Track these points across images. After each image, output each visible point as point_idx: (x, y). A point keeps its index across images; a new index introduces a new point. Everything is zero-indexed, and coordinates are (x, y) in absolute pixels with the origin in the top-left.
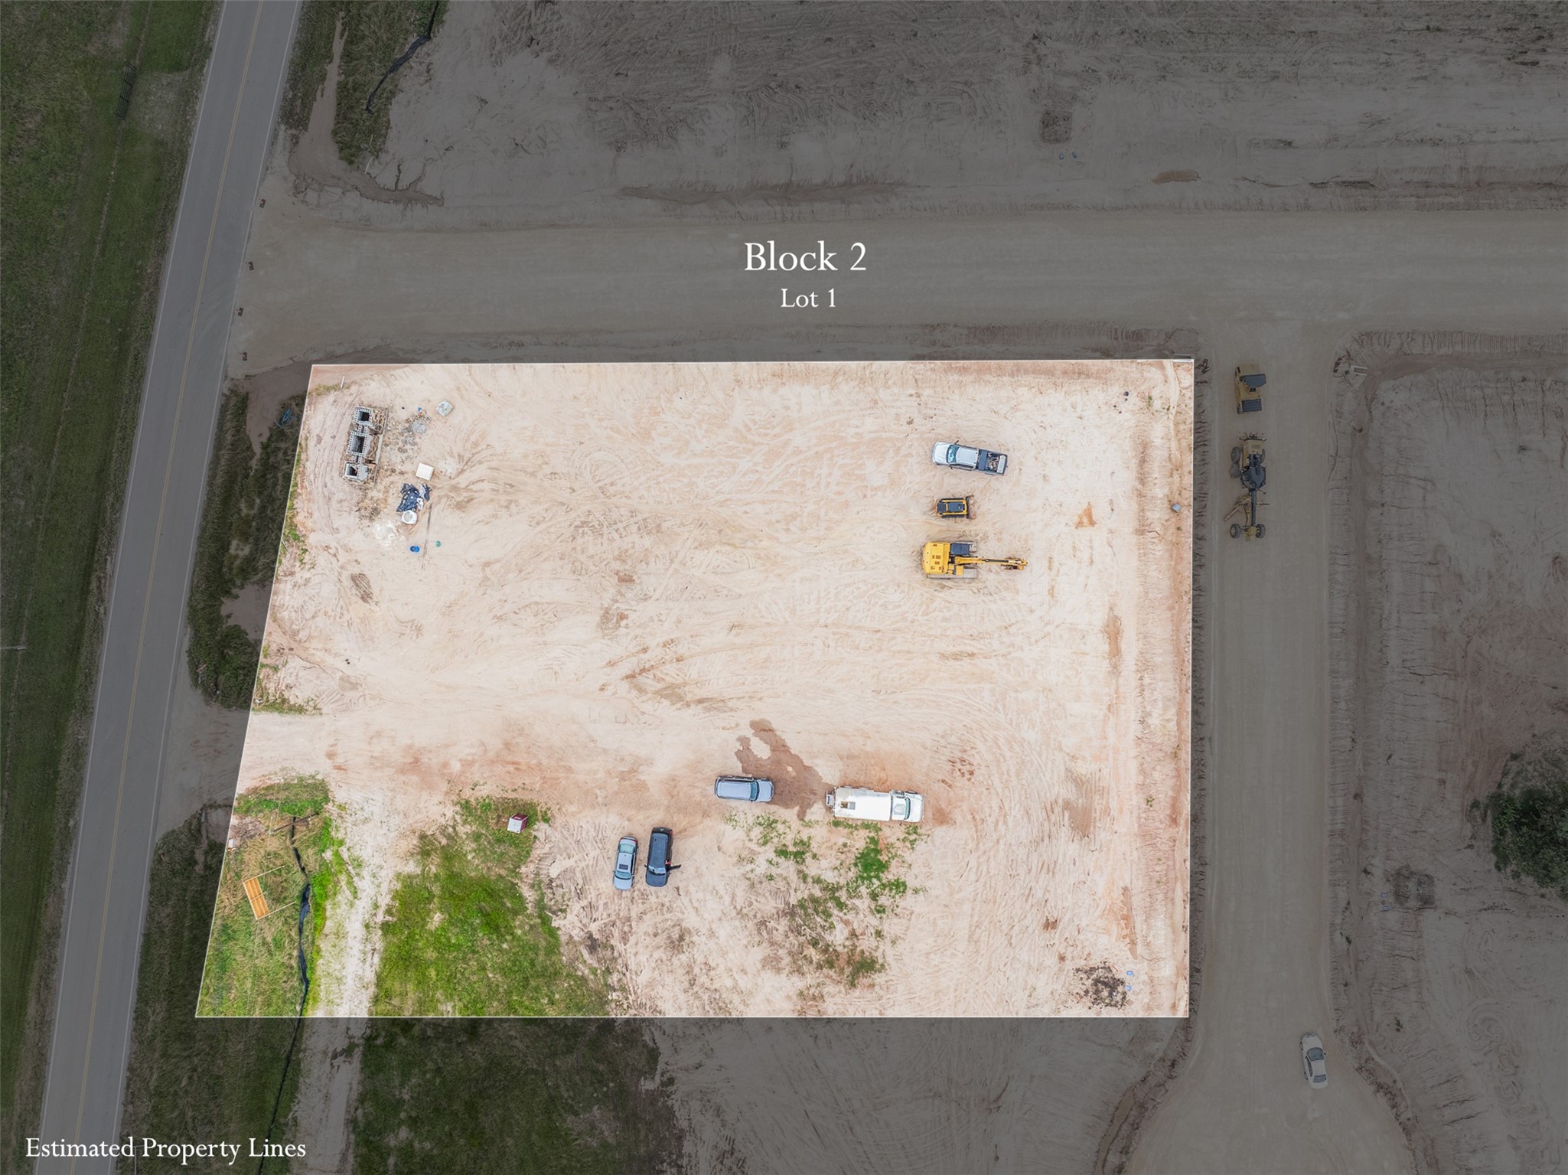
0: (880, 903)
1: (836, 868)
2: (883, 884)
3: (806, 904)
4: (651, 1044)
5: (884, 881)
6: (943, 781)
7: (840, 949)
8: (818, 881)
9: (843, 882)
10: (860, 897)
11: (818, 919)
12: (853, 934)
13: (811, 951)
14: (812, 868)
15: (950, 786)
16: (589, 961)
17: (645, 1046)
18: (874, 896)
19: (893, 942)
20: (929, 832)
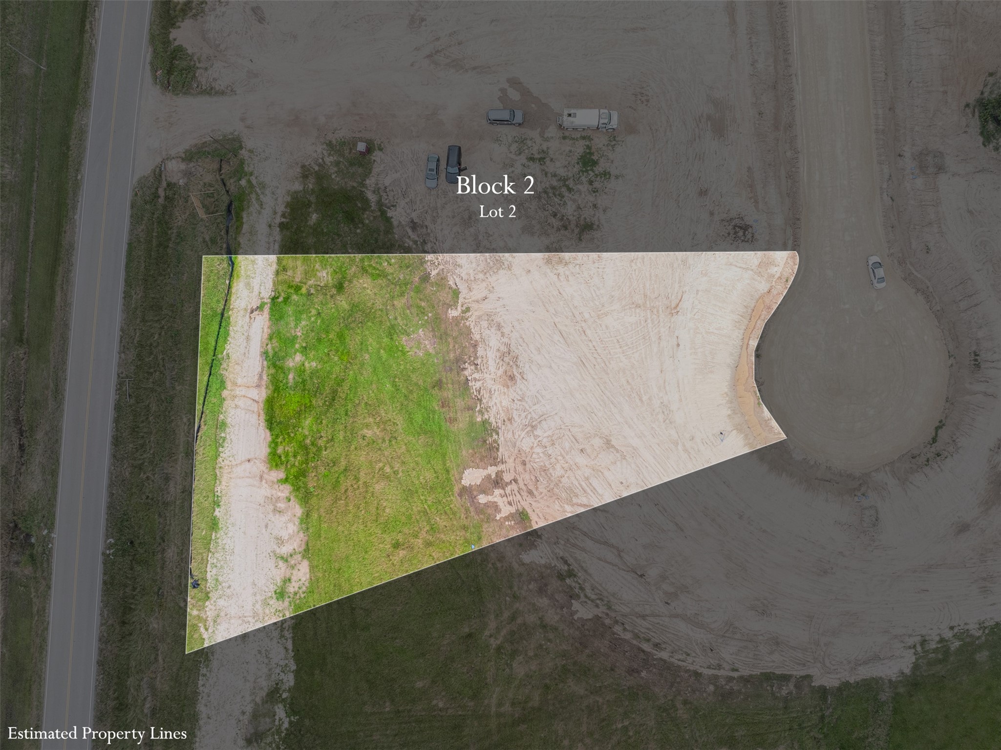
0: (594, 186)
1: (566, 166)
2: (596, 175)
3: (548, 190)
4: (454, 286)
5: (597, 172)
6: (630, 107)
7: (571, 218)
8: (555, 175)
9: (570, 175)
10: (582, 183)
11: (556, 200)
12: (579, 208)
13: (552, 220)
14: (551, 168)
15: (635, 110)
16: (412, 237)
17: (450, 288)
18: (591, 183)
19: (604, 211)
20: (623, 139)
